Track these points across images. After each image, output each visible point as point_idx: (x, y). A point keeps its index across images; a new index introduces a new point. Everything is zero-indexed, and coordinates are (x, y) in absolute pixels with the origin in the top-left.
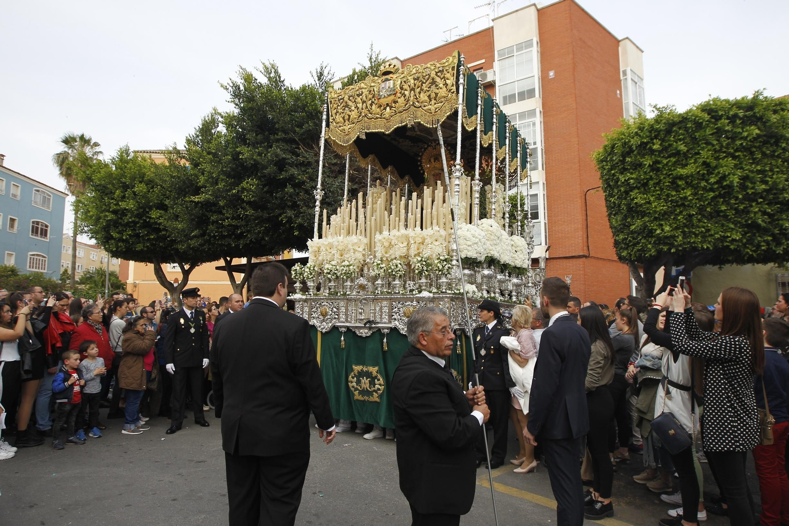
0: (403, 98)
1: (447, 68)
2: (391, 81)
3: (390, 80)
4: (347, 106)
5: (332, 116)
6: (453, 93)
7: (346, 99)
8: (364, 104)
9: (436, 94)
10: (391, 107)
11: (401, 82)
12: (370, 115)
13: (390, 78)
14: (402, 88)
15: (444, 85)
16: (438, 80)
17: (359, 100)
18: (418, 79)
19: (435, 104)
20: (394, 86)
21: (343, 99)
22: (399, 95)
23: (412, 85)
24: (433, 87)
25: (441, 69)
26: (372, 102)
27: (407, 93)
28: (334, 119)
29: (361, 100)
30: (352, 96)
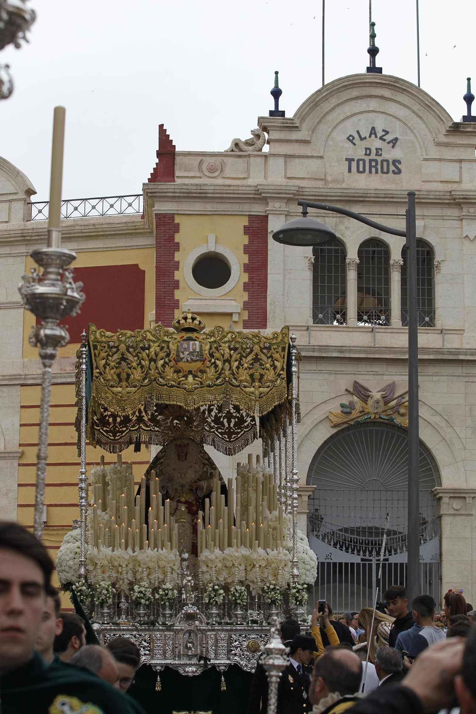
0: (213, 369)
1: (275, 347)
2: (197, 343)
3: (195, 340)
4: (123, 359)
5: (97, 368)
6: (283, 379)
7: (123, 347)
8: (153, 363)
9: (262, 376)
10: (195, 376)
11: (211, 348)
12: (161, 380)
13: (194, 338)
14: (212, 355)
15: (271, 366)
16: (264, 358)
17: (144, 354)
18: (235, 349)
19: (260, 387)
20: (201, 350)
21: (117, 347)
22: (208, 363)
23: (227, 356)
24: (257, 365)
25: (267, 345)
26: (165, 362)
27: (218, 362)
28: (100, 373)
29: (148, 356)
30: (132, 347)
